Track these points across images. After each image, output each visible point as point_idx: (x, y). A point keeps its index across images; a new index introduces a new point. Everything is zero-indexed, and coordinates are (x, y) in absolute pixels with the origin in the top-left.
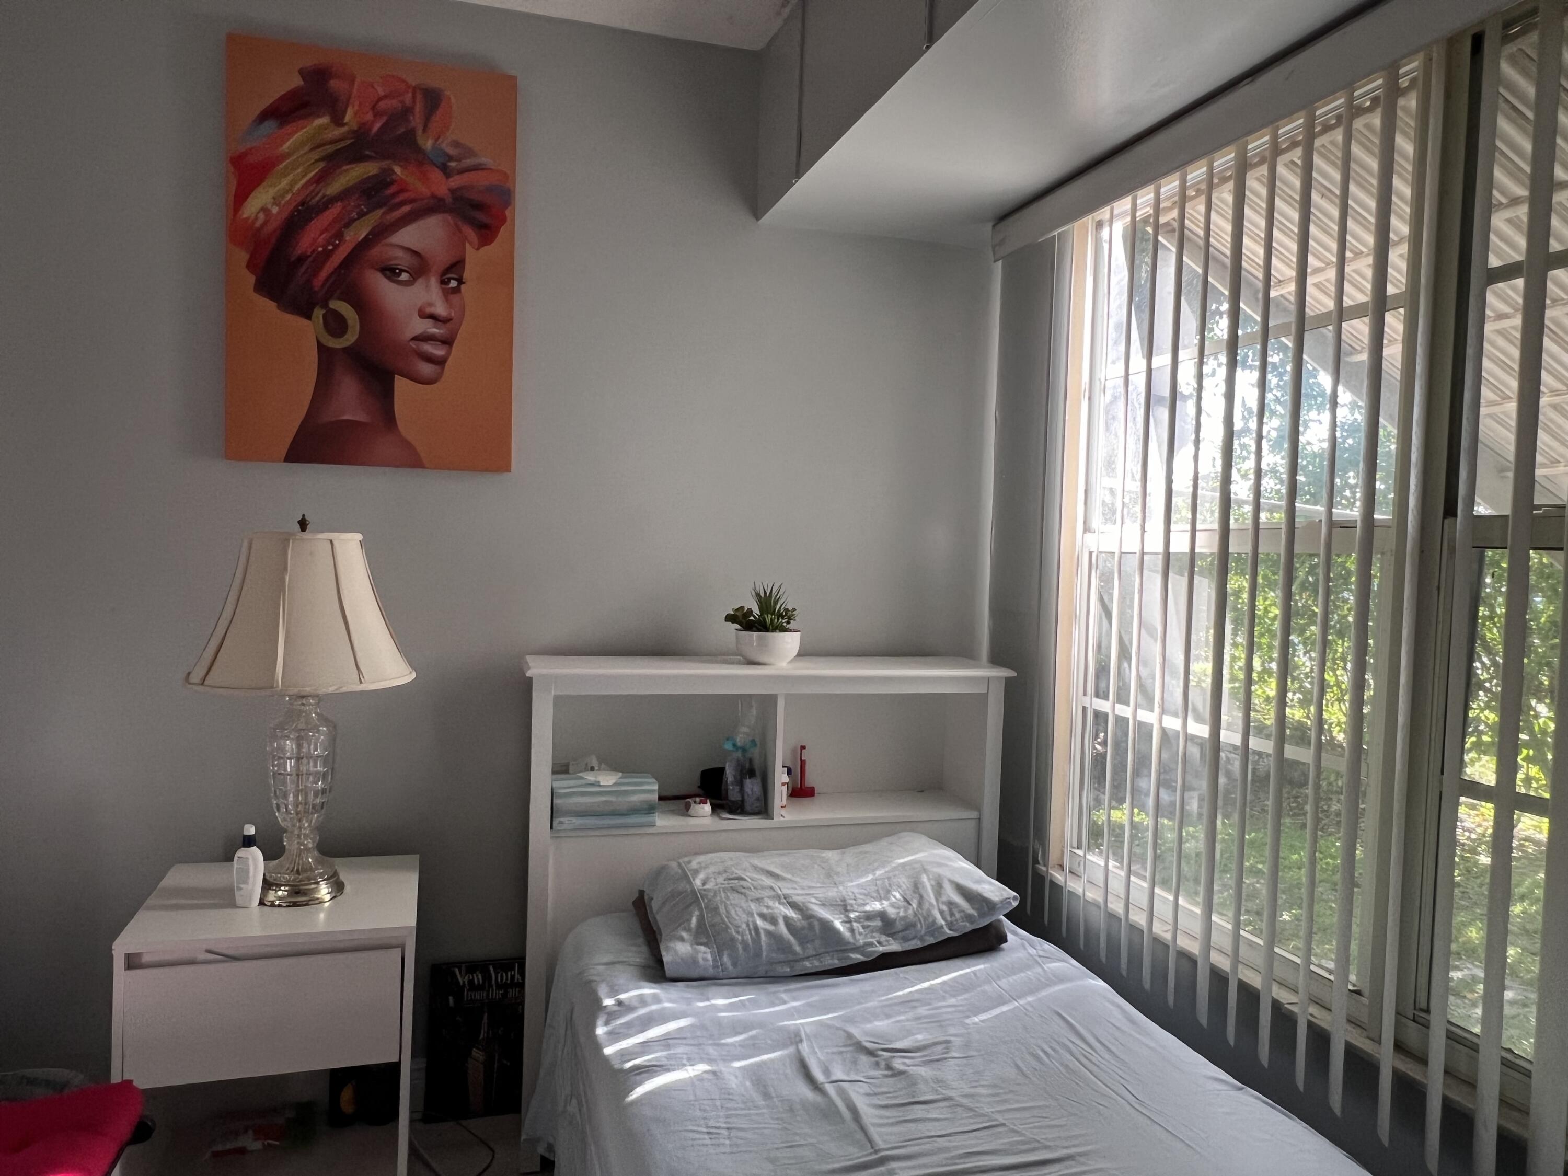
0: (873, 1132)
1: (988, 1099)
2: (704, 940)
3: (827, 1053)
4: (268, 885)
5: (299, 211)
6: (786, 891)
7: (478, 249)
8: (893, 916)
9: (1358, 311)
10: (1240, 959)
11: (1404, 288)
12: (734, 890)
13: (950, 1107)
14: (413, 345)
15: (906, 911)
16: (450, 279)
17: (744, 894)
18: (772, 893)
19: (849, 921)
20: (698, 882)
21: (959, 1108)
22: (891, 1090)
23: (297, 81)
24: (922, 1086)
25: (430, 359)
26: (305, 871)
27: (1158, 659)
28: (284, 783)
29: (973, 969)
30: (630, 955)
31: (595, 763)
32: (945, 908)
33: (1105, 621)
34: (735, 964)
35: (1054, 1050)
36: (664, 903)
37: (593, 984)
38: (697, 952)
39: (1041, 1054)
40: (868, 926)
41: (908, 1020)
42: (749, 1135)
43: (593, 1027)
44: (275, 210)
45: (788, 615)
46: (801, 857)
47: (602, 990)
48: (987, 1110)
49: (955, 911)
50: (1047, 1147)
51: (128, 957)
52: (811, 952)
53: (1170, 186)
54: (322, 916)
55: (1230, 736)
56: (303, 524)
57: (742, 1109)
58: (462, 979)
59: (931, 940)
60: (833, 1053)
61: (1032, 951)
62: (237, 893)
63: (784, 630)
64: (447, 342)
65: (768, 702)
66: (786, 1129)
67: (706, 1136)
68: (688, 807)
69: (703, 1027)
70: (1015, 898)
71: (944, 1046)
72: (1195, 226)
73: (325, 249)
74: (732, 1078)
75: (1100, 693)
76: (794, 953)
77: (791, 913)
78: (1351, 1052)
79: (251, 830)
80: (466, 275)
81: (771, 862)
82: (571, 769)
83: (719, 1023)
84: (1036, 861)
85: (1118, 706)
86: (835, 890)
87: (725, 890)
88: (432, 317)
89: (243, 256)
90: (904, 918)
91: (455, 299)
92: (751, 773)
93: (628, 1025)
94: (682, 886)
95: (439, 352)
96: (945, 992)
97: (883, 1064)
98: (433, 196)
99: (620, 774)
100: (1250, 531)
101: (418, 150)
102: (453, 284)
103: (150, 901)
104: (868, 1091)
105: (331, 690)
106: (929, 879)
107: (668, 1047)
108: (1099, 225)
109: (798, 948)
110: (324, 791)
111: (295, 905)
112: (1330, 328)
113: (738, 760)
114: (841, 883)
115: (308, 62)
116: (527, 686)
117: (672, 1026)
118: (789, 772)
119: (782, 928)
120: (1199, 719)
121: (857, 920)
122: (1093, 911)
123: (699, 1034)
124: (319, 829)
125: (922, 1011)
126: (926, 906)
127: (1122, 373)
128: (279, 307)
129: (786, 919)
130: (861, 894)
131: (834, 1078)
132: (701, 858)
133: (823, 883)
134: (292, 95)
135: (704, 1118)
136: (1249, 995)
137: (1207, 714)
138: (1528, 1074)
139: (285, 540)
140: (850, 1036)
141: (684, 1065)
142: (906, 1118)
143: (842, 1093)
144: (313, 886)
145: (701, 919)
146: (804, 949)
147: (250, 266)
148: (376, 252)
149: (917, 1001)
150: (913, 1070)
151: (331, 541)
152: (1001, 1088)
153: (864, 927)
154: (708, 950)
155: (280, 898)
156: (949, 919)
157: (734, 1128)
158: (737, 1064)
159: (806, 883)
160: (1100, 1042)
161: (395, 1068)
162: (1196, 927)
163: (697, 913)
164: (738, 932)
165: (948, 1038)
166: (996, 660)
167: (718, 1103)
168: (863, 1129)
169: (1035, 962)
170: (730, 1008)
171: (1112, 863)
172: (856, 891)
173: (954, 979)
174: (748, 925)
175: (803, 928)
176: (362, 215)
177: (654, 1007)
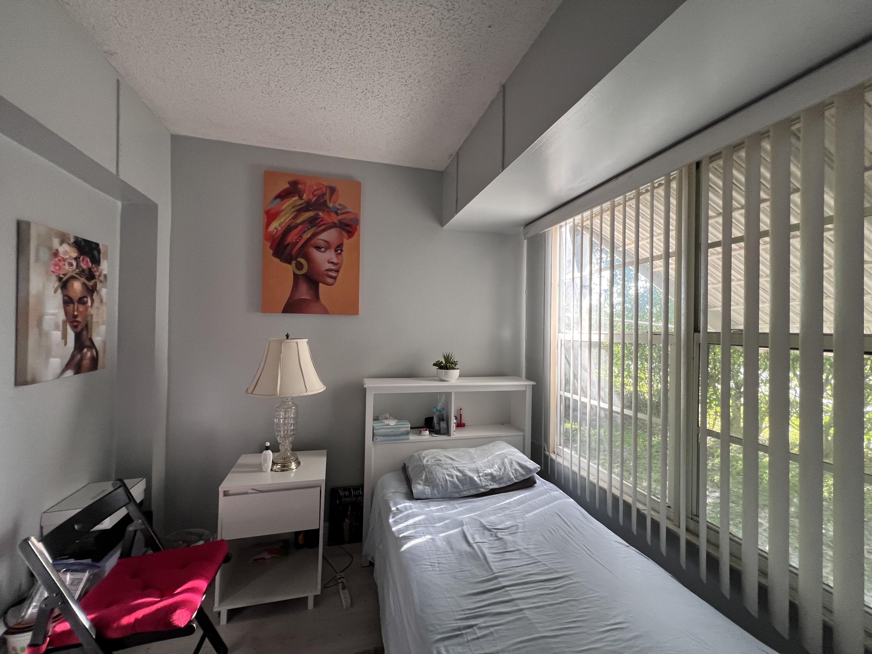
0: (492, 564)
1: (534, 550)
2: (427, 484)
3: (473, 530)
4: (274, 463)
5: (288, 229)
6: (457, 465)
7: (347, 240)
8: (495, 475)
9: (659, 258)
10: (624, 491)
11: (675, 250)
12: (438, 465)
13: (519, 553)
14: (326, 272)
15: (500, 473)
16: (338, 250)
17: (442, 467)
18: (451, 466)
19: (479, 477)
20: (425, 462)
21: (523, 554)
22: (497, 546)
23: (287, 186)
24: (509, 545)
25: (331, 277)
26: (287, 458)
27: (589, 380)
28: (280, 427)
29: (525, 494)
30: (401, 489)
31: (388, 416)
32: (514, 471)
33: (567, 366)
34: (438, 493)
35: (557, 530)
36: (412, 470)
37: (388, 501)
38: (425, 489)
39: (552, 531)
40: (486, 479)
41: (502, 516)
42: (447, 566)
43: (388, 519)
44: (280, 228)
45: (455, 363)
46: (461, 451)
47: (391, 504)
48: (534, 555)
49: (517, 472)
50: (557, 572)
51: (224, 491)
52: (466, 489)
53: (587, 214)
54: (293, 474)
55: (617, 408)
56: (287, 336)
57: (443, 554)
58: (342, 494)
59: (509, 484)
60: (476, 530)
61: (546, 487)
62: (263, 467)
63: (454, 369)
64: (337, 271)
65: (449, 395)
66: (459, 563)
67: (430, 567)
68: (421, 432)
69: (427, 519)
70: (539, 467)
71: (516, 527)
72: (596, 228)
73: (296, 240)
74: (439, 541)
75: (567, 390)
76: (460, 489)
77: (459, 474)
78: (669, 531)
79: (268, 444)
80: (343, 249)
81: (450, 453)
82: (380, 418)
83: (433, 518)
84: (545, 450)
85: (574, 395)
86: (474, 465)
87: (434, 465)
88: (332, 263)
89: (269, 244)
90: (499, 475)
91: (340, 256)
92: (443, 420)
93: (401, 518)
94: (419, 463)
95: (334, 274)
96: (515, 504)
97: (494, 535)
98: (333, 222)
99: (397, 421)
100: (621, 335)
101: (328, 207)
102: (339, 251)
103: (233, 470)
104: (489, 547)
105: (296, 395)
106: (508, 461)
107: (415, 528)
108: (561, 227)
109: (461, 487)
110: (294, 430)
111: (283, 471)
112: (648, 263)
113: (438, 415)
114: (476, 462)
115: (291, 179)
116: (364, 391)
117: (417, 519)
118: (456, 419)
119: (455, 480)
120: (604, 402)
121: (482, 476)
122: (566, 470)
123: (426, 522)
124: (292, 443)
125: (507, 512)
126: (507, 471)
127: (571, 277)
128: (281, 261)
129: (457, 476)
130: (483, 466)
131: (476, 541)
132: (426, 452)
133: (470, 462)
134: (285, 191)
135: (429, 559)
136: (627, 506)
137: (607, 400)
138: (740, 544)
139: (281, 342)
140: (481, 523)
141: (421, 536)
142: (504, 558)
143: (479, 547)
144: (289, 464)
145: (426, 477)
146: (463, 487)
147: (271, 247)
148: (313, 242)
149: (505, 508)
150: (505, 537)
151: (297, 342)
152: (538, 545)
153: (485, 479)
154: (429, 488)
155: (278, 468)
156: (515, 475)
157: (441, 563)
158: (442, 535)
159: (464, 462)
160: (575, 527)
161: (317, 531)
162: (606, 479)
163: (425, 473)
164: (440, 481)
165: (517, 524)
166: (529, 378)
167: (434, 552)
168: (487, 563)
169: (546, 492)
170: (438, 511)
171: (573, 452)
172: (481, 465)
173: (518, 499)
174: (443, 479)
175: (463, 480)
176: (309, 229)
177: (410, 511)
